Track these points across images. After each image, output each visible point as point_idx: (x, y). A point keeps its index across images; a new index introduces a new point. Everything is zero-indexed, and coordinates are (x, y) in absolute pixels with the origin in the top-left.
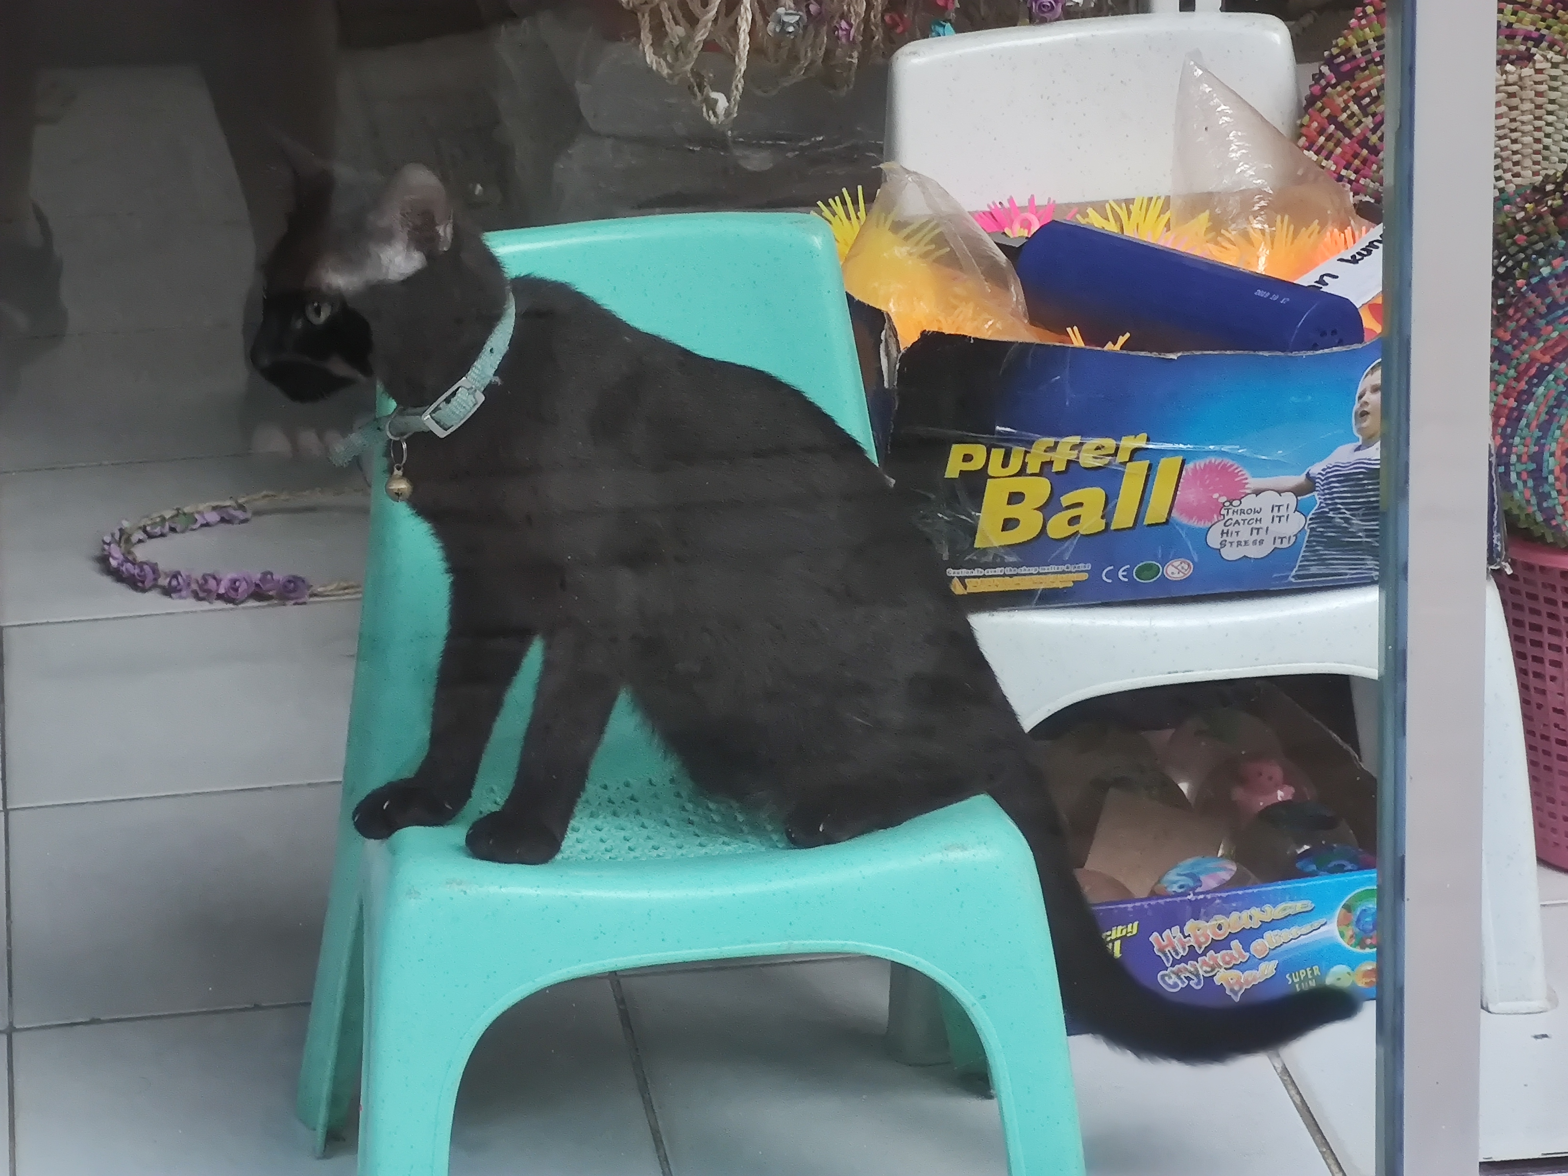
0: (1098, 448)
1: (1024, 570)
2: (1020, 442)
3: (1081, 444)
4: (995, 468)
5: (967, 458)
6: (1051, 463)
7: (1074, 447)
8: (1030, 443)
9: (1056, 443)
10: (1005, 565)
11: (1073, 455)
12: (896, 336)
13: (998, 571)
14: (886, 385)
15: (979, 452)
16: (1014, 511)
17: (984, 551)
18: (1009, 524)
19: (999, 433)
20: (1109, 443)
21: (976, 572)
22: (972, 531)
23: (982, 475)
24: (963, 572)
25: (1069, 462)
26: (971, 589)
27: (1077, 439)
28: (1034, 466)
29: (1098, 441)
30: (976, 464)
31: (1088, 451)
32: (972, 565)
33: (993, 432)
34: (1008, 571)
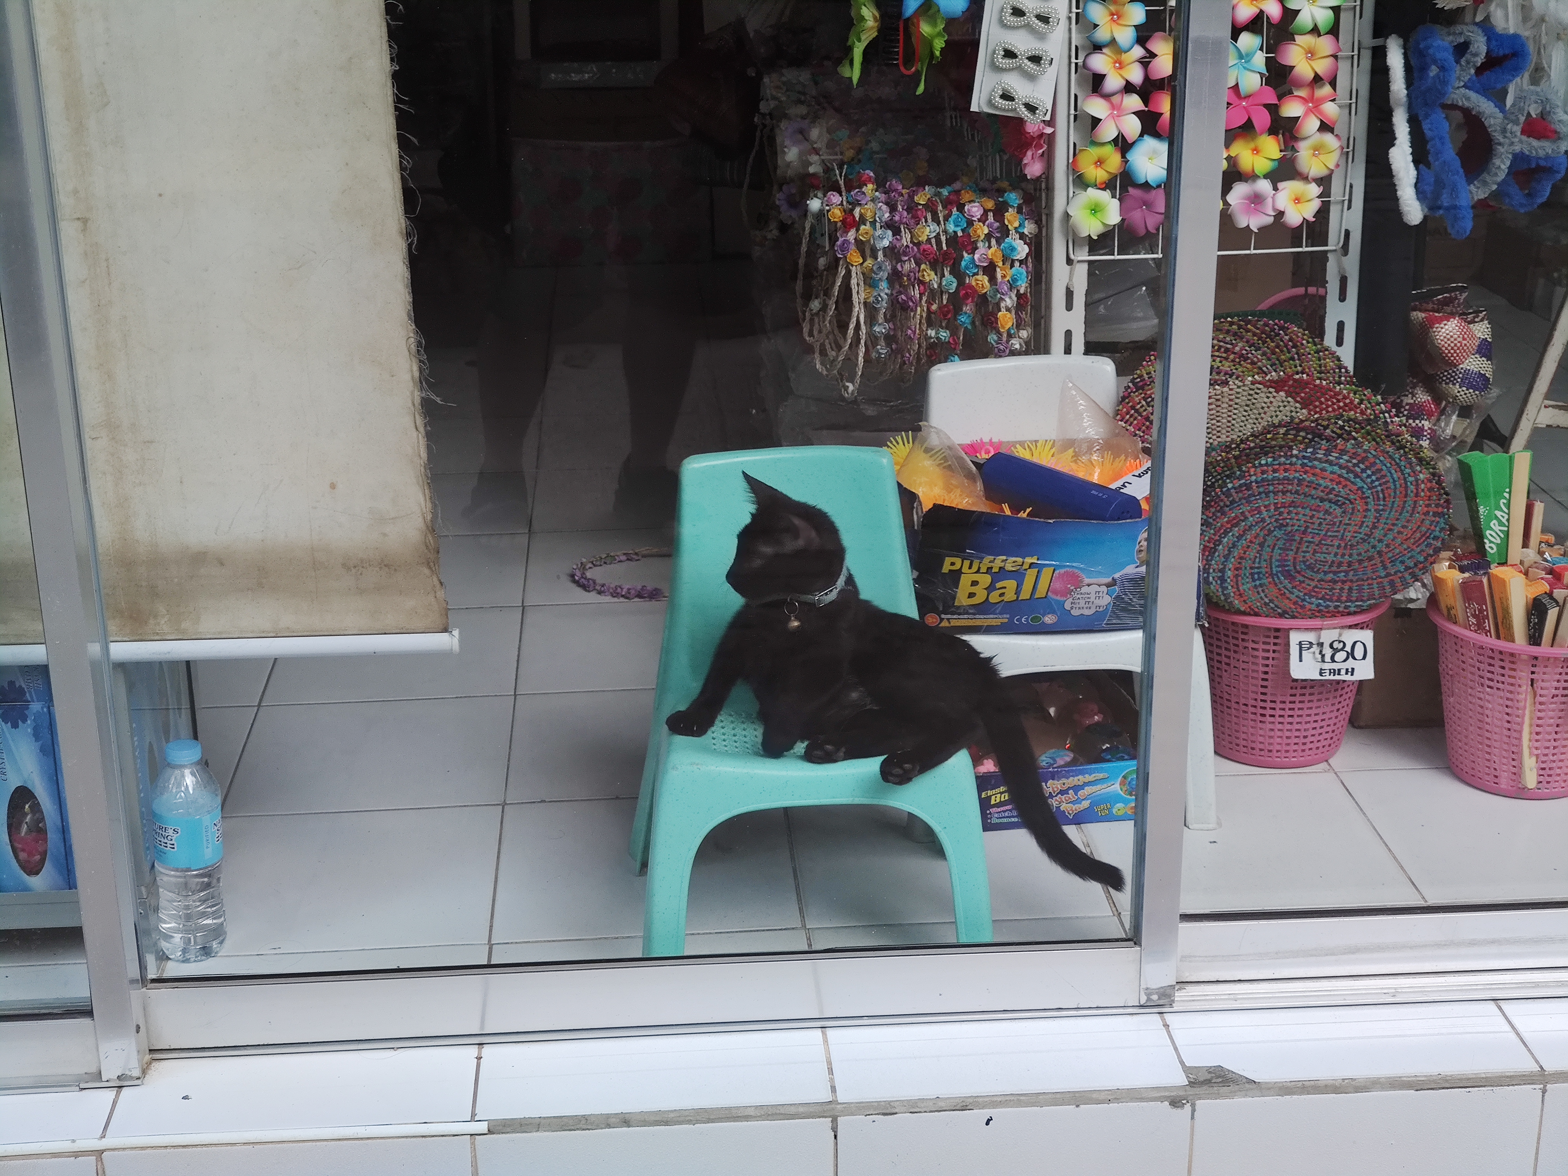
0: (1014, 562)
1: (977, 616)
2: (978, 558)
3: (1006, 560)
4: (965, 569)
5: (953, 564)
6: (992, 568)
7: (1003, 561)
8: (982, 559)
9: (995, 559)
10: (968, 613)
11: (1002, 565)
12: (921, 505)
13: (966, 616)
14: (916, 528)
15: (958, 561)
16: (973, 589)
17: (958, 607)
18: (971, 595)
19: (968, 553)
20: (1020, 560)
21: (955, 617)
22: (954, 598)
23: (959, 572)
24: (949, 616)
25: (1000, 568)
26: (952, 624)
27: (1004, 558)
28: (983, 570)
29: (1014, 559)
30: (957, 567)
31: (1009, 563)
32: (953, 613)
33: (965, 552)
34: (970, 616)
